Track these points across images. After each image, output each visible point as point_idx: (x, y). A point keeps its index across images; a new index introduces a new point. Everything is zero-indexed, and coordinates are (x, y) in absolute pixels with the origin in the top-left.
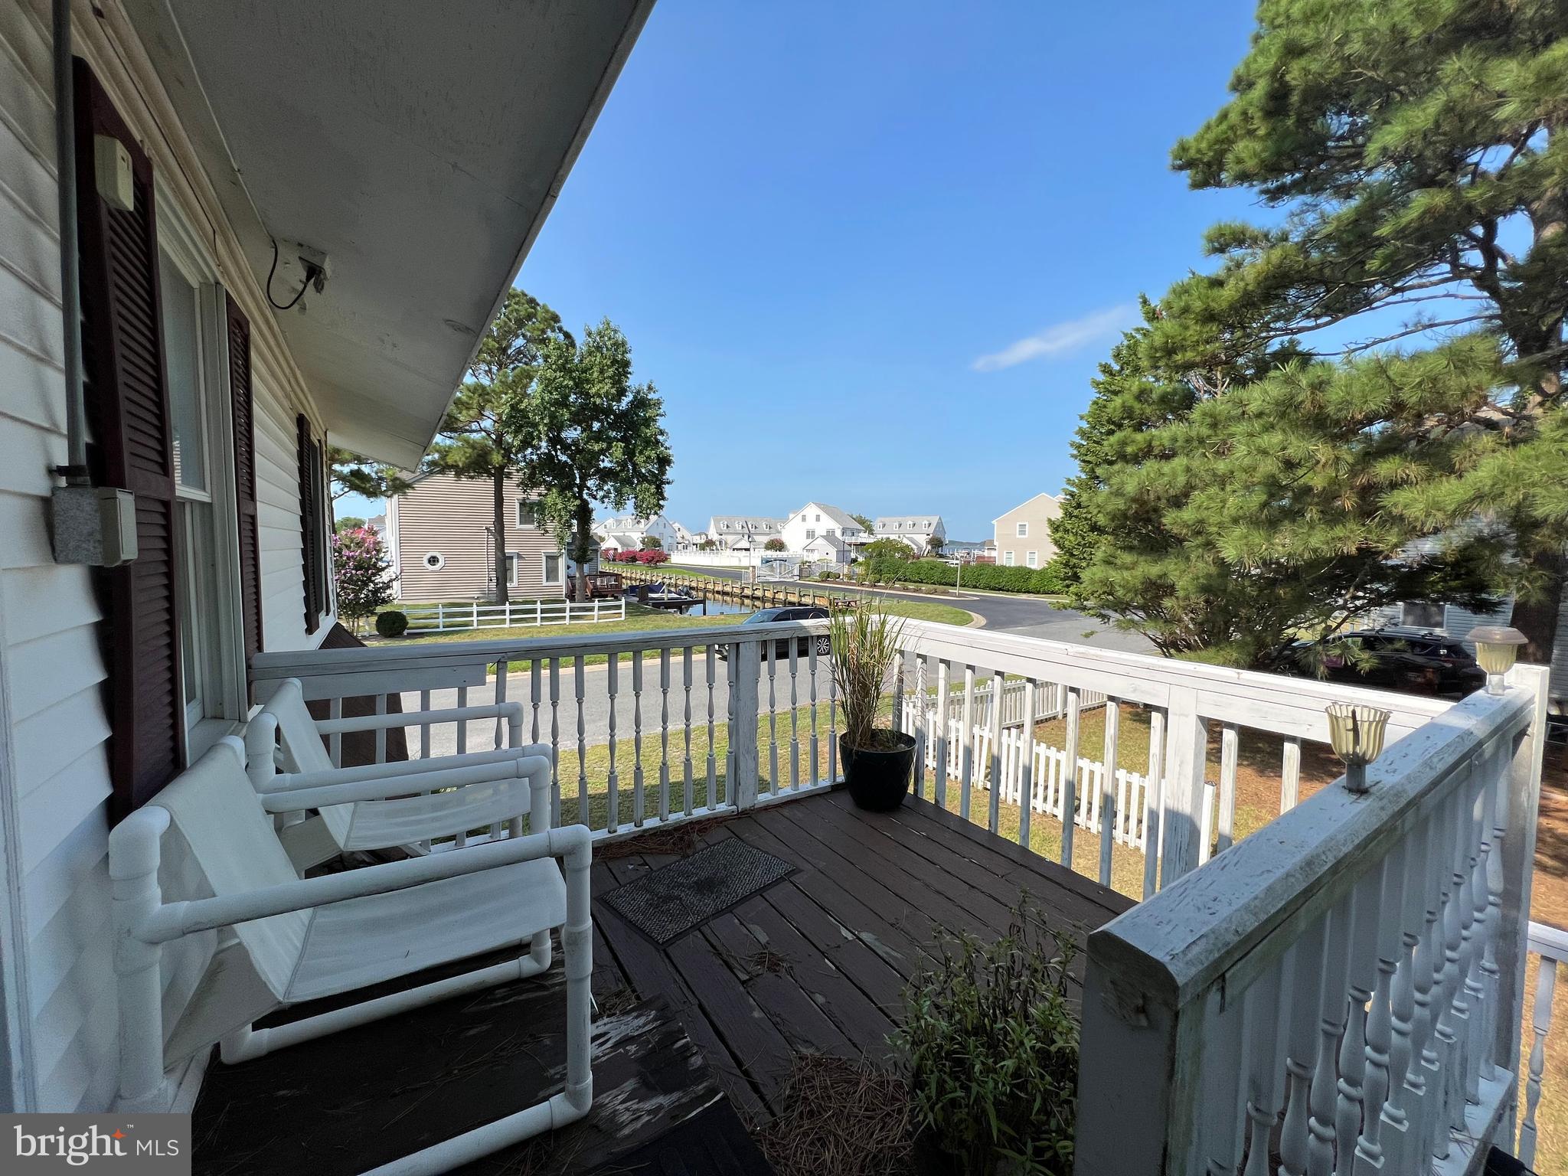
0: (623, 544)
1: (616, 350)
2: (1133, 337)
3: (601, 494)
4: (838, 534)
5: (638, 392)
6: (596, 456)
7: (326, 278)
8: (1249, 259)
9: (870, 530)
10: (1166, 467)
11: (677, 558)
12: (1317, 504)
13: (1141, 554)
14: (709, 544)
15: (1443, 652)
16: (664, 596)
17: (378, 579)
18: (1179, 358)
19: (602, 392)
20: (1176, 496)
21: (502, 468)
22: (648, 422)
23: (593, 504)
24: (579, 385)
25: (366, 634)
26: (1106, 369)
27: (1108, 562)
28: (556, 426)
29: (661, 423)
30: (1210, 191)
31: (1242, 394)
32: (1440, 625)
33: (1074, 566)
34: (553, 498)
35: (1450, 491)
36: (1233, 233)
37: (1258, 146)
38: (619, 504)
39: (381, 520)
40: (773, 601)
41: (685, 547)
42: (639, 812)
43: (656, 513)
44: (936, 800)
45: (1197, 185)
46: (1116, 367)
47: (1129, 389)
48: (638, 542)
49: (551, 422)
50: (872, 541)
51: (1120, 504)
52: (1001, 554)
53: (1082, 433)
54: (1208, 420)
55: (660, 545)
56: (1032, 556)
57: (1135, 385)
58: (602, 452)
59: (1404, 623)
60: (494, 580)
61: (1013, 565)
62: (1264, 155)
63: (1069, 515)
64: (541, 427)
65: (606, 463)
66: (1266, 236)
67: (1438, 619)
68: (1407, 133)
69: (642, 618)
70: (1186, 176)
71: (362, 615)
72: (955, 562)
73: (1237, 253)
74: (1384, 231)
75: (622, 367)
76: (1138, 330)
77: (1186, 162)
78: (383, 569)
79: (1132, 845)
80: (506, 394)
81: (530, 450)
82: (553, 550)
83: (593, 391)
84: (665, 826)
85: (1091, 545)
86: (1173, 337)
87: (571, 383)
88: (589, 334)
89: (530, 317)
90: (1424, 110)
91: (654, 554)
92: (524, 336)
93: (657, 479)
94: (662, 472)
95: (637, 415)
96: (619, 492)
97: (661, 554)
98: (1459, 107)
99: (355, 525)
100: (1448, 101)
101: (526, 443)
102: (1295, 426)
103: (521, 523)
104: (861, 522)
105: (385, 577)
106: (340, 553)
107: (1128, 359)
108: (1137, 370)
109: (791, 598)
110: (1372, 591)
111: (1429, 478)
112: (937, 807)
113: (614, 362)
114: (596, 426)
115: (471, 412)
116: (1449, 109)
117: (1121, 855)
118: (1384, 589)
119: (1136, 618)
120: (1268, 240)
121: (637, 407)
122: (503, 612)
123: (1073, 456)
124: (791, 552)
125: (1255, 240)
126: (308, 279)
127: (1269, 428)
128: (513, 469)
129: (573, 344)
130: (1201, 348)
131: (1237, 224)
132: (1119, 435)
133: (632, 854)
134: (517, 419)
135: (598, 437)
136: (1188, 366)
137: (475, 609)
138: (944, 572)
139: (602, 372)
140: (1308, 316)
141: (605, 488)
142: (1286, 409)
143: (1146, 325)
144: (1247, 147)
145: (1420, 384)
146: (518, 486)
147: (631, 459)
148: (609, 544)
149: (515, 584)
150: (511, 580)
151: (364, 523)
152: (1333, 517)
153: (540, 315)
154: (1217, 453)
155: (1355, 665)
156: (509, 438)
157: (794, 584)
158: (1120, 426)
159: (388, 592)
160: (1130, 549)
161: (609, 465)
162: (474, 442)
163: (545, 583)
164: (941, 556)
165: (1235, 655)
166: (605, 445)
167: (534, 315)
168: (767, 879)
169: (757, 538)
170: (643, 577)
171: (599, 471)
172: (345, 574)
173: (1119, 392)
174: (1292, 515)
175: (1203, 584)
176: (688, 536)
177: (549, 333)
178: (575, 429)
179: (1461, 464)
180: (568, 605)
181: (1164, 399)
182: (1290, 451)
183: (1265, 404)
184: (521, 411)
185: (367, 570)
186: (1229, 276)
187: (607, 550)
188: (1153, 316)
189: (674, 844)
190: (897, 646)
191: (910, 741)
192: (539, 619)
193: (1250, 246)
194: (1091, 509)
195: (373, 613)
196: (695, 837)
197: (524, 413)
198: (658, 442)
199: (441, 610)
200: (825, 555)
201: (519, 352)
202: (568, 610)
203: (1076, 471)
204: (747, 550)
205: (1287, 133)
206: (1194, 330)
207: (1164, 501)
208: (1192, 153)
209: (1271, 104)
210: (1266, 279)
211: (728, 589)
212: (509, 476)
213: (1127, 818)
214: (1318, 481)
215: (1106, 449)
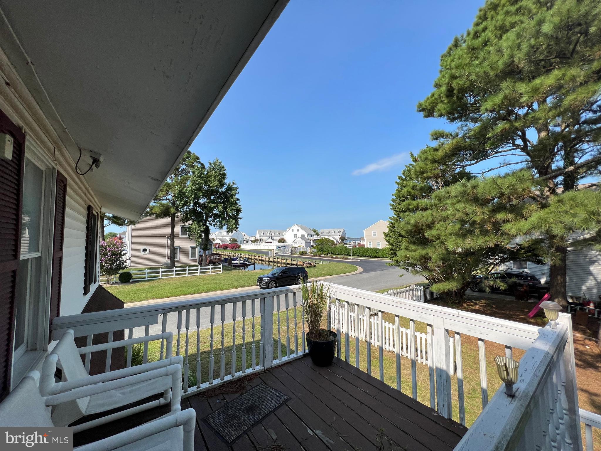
0: (222, 241)
1: (220, 170)
2: (409, 167)
3: (214, 223)
4: (306, 236)
5: (229, 185)
6: (212, 209)
7: (101, 163)
8: (446, 142)
9: (318, 234)
10: (425, 214)
11: (243, 247)
12: (479, 228)
13: (418, 245)
14: (256, 240)
15: (529, 278)
16: (238, 262)
17: (121, 259)
18: (425, 175)
19: (215, 185)
20: (429, 224)
21: (174, 214)
22: (232, 196)
23: (210, 227)
24: (206, 182)
25: (114, 282)
26: (400, 178)
27: (407, 249)
28: (197, 197)
29: (237, 196)
30: (431, 119)
31: (447, 188)
32: (526, 268)
33: (394, 250)
34: (195, 225)
35: (524, 225)
36: (439, 133)
37: (445, 106)
38: (221, 227)
39: (124, 233)
40: (281, 263)
41: (247, 242)
42: (223, 373)
43: (235, 230)
44: (346, 360)
45: (426, 117)
46: (404, 177)
47: (409, 185)
48: (229, 241)
49: (195, 197)
50: (319, 238)
51: (409, 227)
52: (367, 243)
53: (393, 201)
54: (438, 198)
55: (237, 242)
56: (379, 243)
57: (411, 184)
58: (215, 207)
59: (514, 268)
60: (170, 258)
61: (372, 247)
62: (448, 109)
63: (391, 230)
64: (191, 199)
65: (216, 212)
66: (451, 134)
67: (525, 266)
68: (493, 105)
69: (229, 272)
70: (422, 114)
71: (113, 274)
72: (350, 246)
73: (442, 140)
74: (490, 135)
75: (223, 176)
76: (410, 164)
77: (422, 109)
78: (124, 255)
79: (424, 363)
80: (177, 186)
81: (186, 207)
82: (194, 245)
83: (212, 185)
84: (234, 379)
85: (400, 242)
86: (423, 168)
87: (203, 182)
88: (210, 164)
89: (188, 158)
90: (498, 98)
91: (234, 245)
92: (185, 165)
93: (236, 217)
94: (238, 215)
95: (229, 193)
96: (221, 223)
97: (237, 245)
98: (509, 97)
99: (113, 236)
100: (505, 95)
101: (185, 204)
102: (467, 201)
103: (181, 235)
104: (315, 231)
105: (124, 258)
106: (106, 249)
107: (407, 174)
108: (411, 179)
109: (288, 262)
110: (501, 257)
111: (516, 220)
112: (346, 363)
113: (220, 174)
114: (212, 197)
115: (163, 193)
116: (505, 98)
117: (420, 368)
118: (505, 256)
119: (418, 269)
120: (452, 136)
121: (228, 190)
122: (172, 271)
123: (391, 209)
124: (288, 243)
125: (447, 136)
126: (93, 164)
127: (459, 202)
128: (179, 214)
129: (204, 168)
130: (433, 172)
131: (441, 130)
132: (407, 202)
133: (219, 394)
134: (181, 195)
135: (213, 202)
136: (429, 178)
137: (161, 270)
138: (346, 250)
139: (215, 178)
140: (468, 160)
141: (216, 221)
142: (464, 194)
143: (413, 163)
144: (441, 106)
145: (508, 187)
146: (181, 221)
147: (226, 210)
148: (217, 241)
149: (178, 259)
150: (177, 258)
151: (117, 234)
152: (485, 233)
153: (192, 157)
154: (442, 210)
155: (499, 287)
156: (178, 202)
157: (289, 256)
158: (407, 198)
159: (125, 264)
160: (414, 243)
161: (217, 212)
162: (164, 204)
163: (190, 258)
164: (345, 244)
165: (456, 284)
166: (215, 205)
167: (190, 157)
168: (277, 405)
169: (275, 238)
170: (230, 254)
171: (213, 214)
172: (107, 258)
173: (406, 186)
174: (470, 232)
175: (441, 257)
176: (248, 238)
177: (195, 163)
178: (204, 199)
179: (526, 215)
180: (199, 267)
181: (422, 189)
182: (467, 210)
183: (457, 193)
184: (183, 192)
185: (117, 255)
186: (440, 148)
187: (216, 244)
188: (415, 160)
189: (237, 388)
190: (328, 295)
191: (335, 335)
192: (187, 274)
193: (446, 138)
194: (399, 229)
195: (118, 273)
196: (246, 383)
197: (184, 193)
198: (236, 203)
199: (146, 271)
200: (301, 244)
201: (183, 170)
202: (199, 270)
203: (392, 214)
204: (271, 243)
205: (454, 103)
206: (430, 166)
207: (425, 226)
208: (424, 106)
209: (448, 93)
210: (452, 149)
211: (263, 259)
212: (177, 217)
213: (421, 351)
214: (478, 219)
215: (403, 207)
